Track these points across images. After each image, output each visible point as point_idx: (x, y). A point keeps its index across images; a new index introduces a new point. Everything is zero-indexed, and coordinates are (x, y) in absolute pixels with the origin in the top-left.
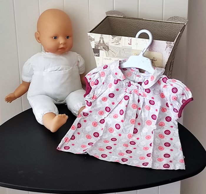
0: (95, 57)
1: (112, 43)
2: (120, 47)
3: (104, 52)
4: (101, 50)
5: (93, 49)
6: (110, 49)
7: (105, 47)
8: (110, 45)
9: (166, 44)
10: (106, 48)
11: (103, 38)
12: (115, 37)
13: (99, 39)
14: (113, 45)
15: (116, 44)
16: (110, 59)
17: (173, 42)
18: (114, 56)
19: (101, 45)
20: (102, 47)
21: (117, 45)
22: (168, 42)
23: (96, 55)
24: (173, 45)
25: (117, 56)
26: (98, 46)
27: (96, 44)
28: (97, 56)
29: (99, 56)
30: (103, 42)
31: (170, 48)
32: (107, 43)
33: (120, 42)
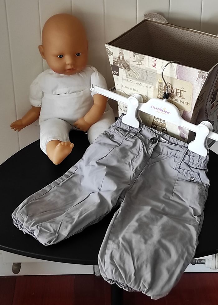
0: (114, 76)
1: (133, 61)
2: (142, 68)
3: (124, 72)
4: (120, 68)
6: (131, 69)
7: (125, 65)
8: (131, 63)
9: (198, 74)
10: (127, 67)
11: (122, 53)
12: (137, 55)
13: (119, 54)
16: (131, 81)
17: (208, 71)
18: (135, 79)
19: (121, 62)
20: (122, 64)
21: (139, 65)
22: (200, 71)
23: (115, 73)
24: (207, 75)
25: (139, 79)
26: (117, 62)
27: (115, 60)
29: (118, 75)
30: (123, 58)
31: (202, 78)
32: (128, 61)
33: (143, 62)
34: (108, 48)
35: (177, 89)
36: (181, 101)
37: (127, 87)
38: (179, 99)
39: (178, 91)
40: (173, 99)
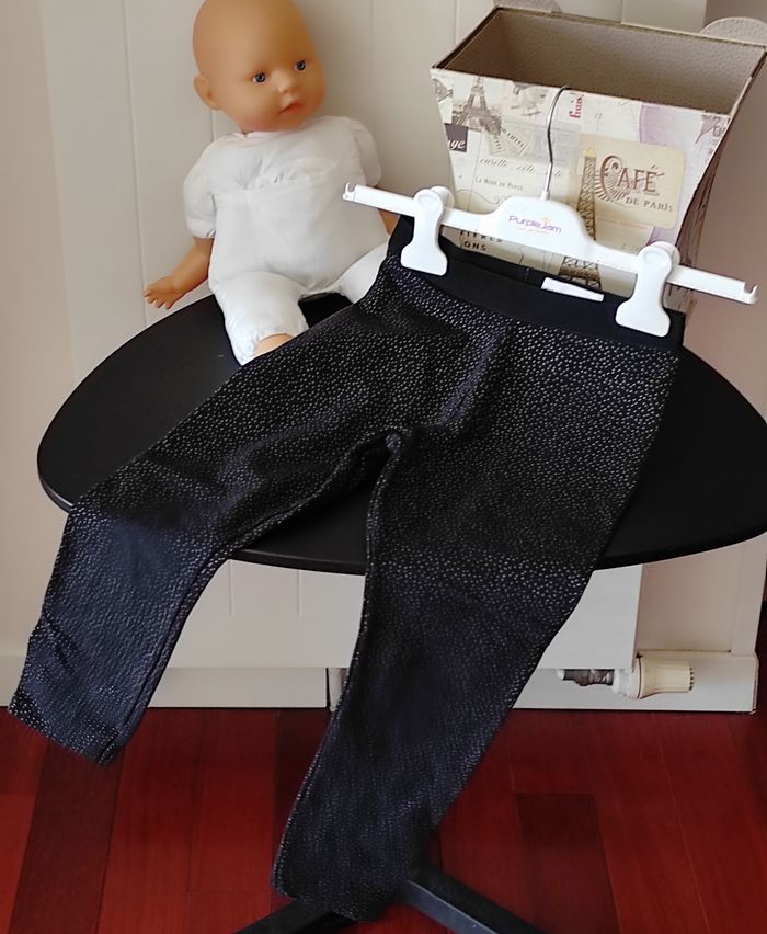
0: (452, 153)
1: (513, 108)
3: (484, 138)
4: (472, 129)
5: (446, 124)
6: (505, 131)
7: (487, 120)
8: (507, 115)
9: (702, 122)
10: (493, 124)
11: (482, 88)
12: (525, 87)
13: (470, 93)
14: (516, 114)
15: (526, 113)
16: (503, 163)
17: (727, 113)
18: (515, 154)
19: (476, 112)
20: (477, 120)
21: (530, 115)
22: (708, 114)
23: (454, 146)
24: (727, 126)
25: (526, 154)
26: (464, 115)
27: (458, 110)
28: (456, 149)
29: (464, 150)
30: (483, 102)
31: (714, 135)
32: (496, 108)
33: (540, 107)
34: (438, 78)
35: (637, 171)
36: (646, 203)
37: (490, 179)
38: (643, 197)
39: (640, 176)
40: (625, 198)
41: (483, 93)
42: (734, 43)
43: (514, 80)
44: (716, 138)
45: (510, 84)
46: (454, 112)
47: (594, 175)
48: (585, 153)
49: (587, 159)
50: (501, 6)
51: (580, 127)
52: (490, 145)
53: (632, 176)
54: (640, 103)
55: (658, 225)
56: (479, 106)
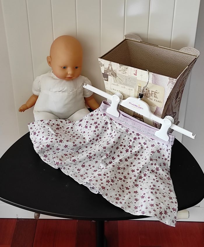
0: (105, 81)
1: (119, 71)
2: (126, 75)
3: (112, 78)
4: (109, 75)
5: (103, 73)
6: (117, 77)
7: (113, 73)
8: (118, 72)
9: (169, 80)
10: (115, 75)
12: (122, 66)
13: (108, 66)
14: (120, 73)
16: (117, 85)
18: (121, 83)
19: (110, 71)
20: (110, 73)
21: (124, 73)
22: (170, 78)
25: (123, 84)
26: (107, 72)
27: (106, 70)
28: (106, 80)
29: (108, 81)
30: (112, 69)
32: (115, 70)
33: (126, 71)
34: (100, 61)
35: (152, 91)
36: (155, 100)
37: (114, 89)
38: (154, 98)
39: (153, 93)
40: (149, 98)
41: (112, 66)
42: (188, 54)
43: (120, 64)
44: (173, 85)
45: (118, 64)
46: (105, 70)
47: (141, 91)
48: (138, 85)
49: (139, 86)
50: (127, 38)
51: (137, 78)
52: (114, 80)
53: (151, 92)
54: (152, 73)
55: (158, 106)
56: (111, 69)
